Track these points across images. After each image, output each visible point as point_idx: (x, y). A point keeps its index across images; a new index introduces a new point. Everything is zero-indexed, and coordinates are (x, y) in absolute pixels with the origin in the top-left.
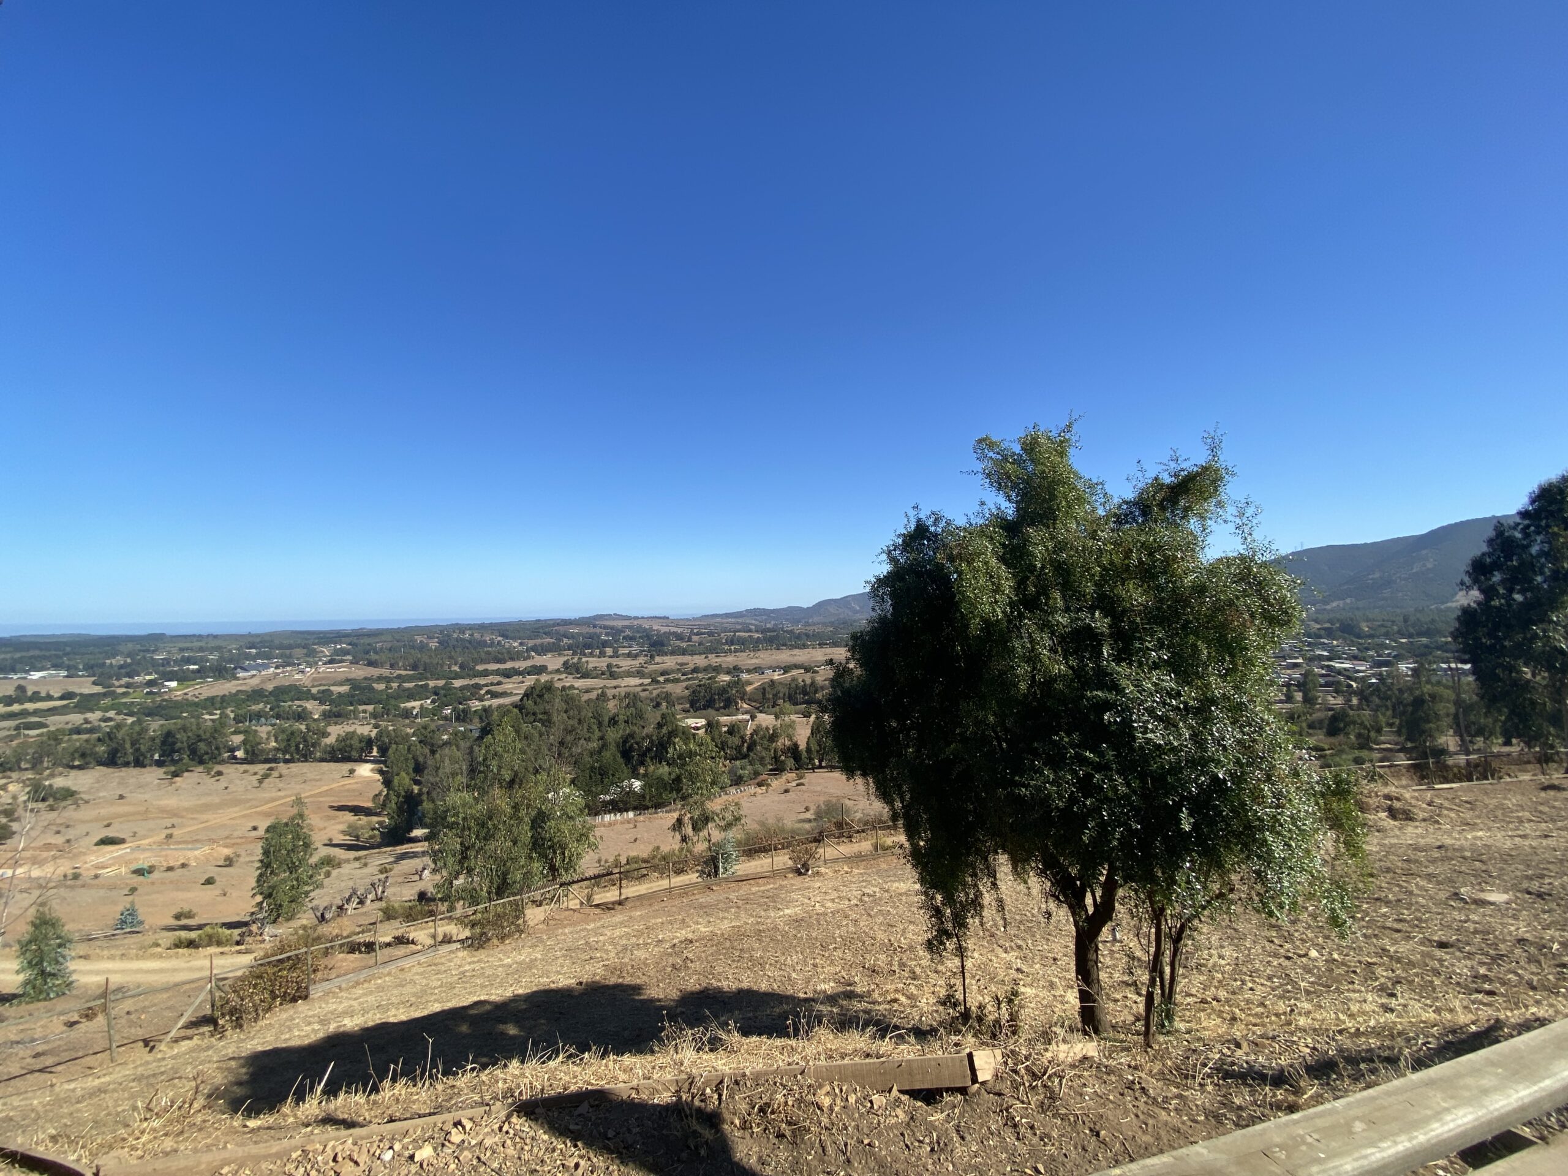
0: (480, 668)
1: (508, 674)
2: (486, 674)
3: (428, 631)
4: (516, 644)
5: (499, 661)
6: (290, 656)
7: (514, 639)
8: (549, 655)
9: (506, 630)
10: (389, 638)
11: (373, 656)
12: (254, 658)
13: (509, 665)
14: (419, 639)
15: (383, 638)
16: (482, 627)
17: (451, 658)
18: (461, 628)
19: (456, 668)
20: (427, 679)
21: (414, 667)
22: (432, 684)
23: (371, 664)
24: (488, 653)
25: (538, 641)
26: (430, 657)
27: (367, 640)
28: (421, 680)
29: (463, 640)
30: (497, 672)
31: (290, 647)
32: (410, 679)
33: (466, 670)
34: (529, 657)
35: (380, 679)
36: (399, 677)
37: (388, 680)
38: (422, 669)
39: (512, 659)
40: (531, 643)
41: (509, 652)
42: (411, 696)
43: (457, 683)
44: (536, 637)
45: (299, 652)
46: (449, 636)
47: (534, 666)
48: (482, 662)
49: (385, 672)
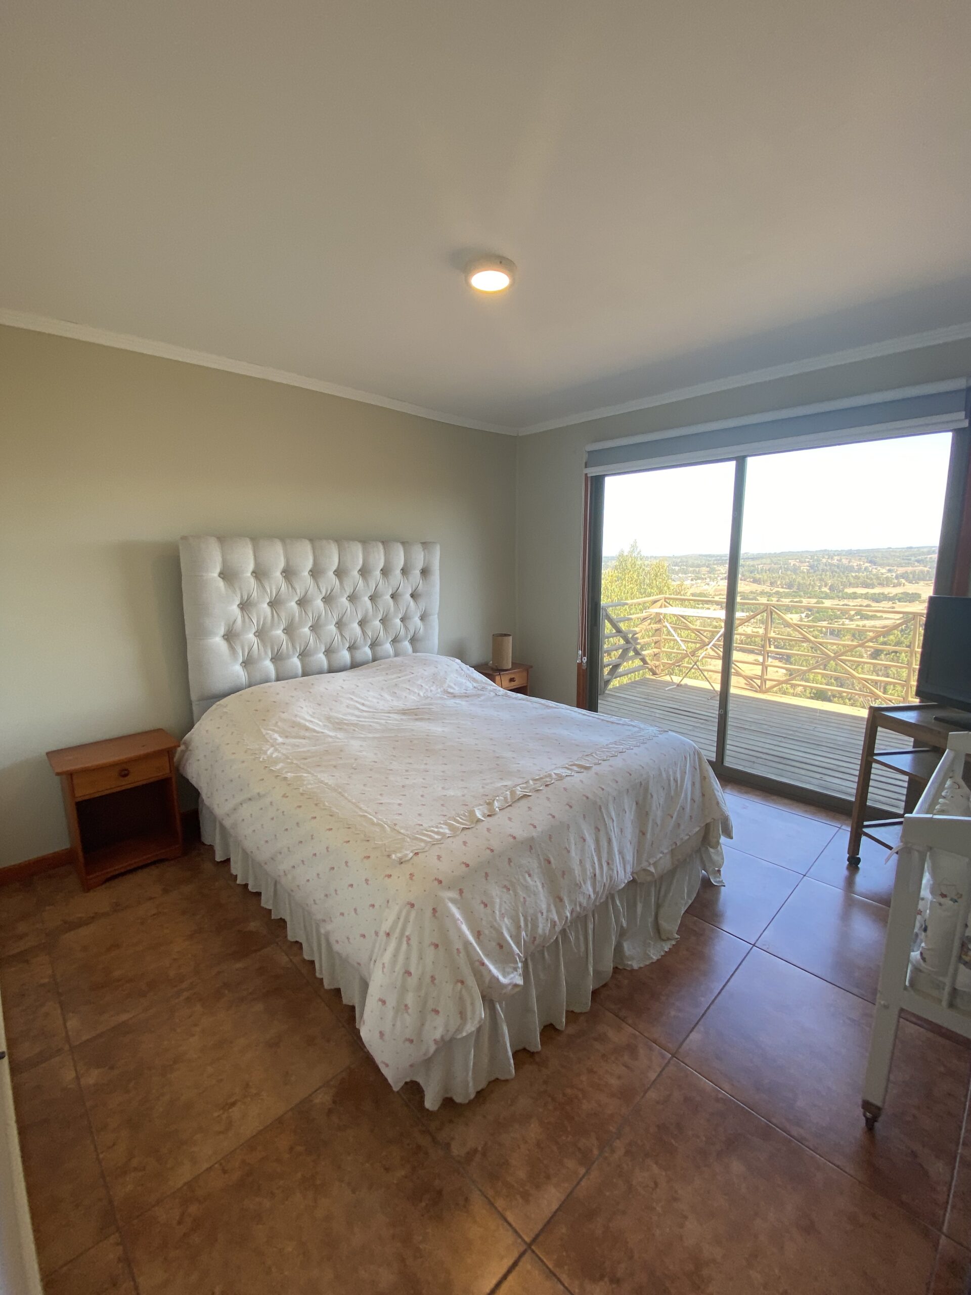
0: (849, 590)
1: (877, 599)
2: (854, 596)
3: (800, 556)
4: (884, 571)
5: (867, 586)
7: (882, 565)
8: (922, 583)
9: (873, 557)
10: (768, 561)
11: (758, 576)
13: (877, 590)
14: (792, 562)
15: (764, 561)
16: (850, 554)
17: (821, 580)
18: (830, 555)
19: (826, 589)
20: (800, 596)
21: (790, 586)
22: (805, 602)
23: (755, 581)
24: (857, 578)
25: (910, 569)
26: (803, 578)
27: (751, 563)
28: (795, 597)
29: (831, 565)
30: (866, 596)
32: (787, 595)
33: (836, 592)
34: (899, 584)
35: (762, 593)
36: (777, 593)
37: (769, 595)
38: (797, 589)
39: (881, 584)
40: (901, 570)
41: (878, 578)
42: (789, 609)
43: (828, 603)
44: (908, 564)
46: (818, 560)
47: (906, 594)
48: (851, 585)
49: (767, 589)
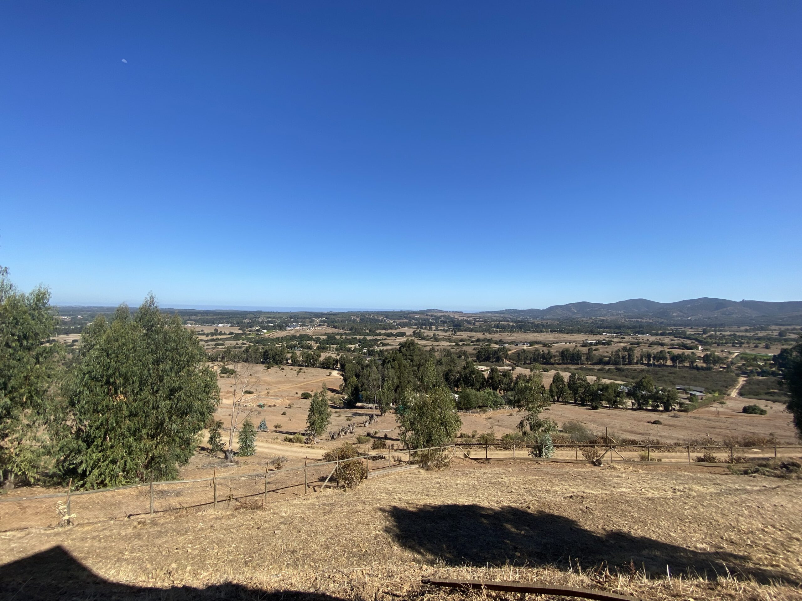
0: (378, 332)
1: (389, 335)
2: (380, 334)
3: (356, 314)
4: (392, 322)
5: (385, 329)
6: (305, 322)
7: (391, 319)
8: (406, 328)
9: (388, 315)
10: (341, 316)
11: (336, 324)
12: (292, 322)
13: (389, 331)
14: (353, 317)
15: (339, 316)
16: (378, 313)
17: (366, 326)
18: (370, 313)
19: (368, 331)
20: (356, 335)
21: (351, 330)
22: (358, 337)
23: (335, 327)
24: (380, 325)
25: (402, 321)
26: (357, 325)
27: (332, 317)
28: (354, 335)
29: (370, 318)
30: (384, 334)
31: (305, 318)
32: (350, 334)
33: (372, 333)
34: (398, 328)
35: (338, 334)
36: (345, 333)
37: (341, 334)
38: (355, 331)
39: (391, 329)
40: (398, 321)
41: (389, 325)
42: (350, 342)
43: (368, 338)
44: (401, 319)
45: (308, 321)
46: (364, 316)
47: (400, 333)
48: (378, 329)
49: (340, 331)
